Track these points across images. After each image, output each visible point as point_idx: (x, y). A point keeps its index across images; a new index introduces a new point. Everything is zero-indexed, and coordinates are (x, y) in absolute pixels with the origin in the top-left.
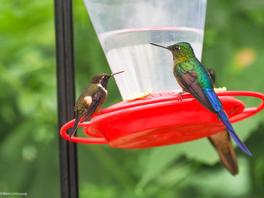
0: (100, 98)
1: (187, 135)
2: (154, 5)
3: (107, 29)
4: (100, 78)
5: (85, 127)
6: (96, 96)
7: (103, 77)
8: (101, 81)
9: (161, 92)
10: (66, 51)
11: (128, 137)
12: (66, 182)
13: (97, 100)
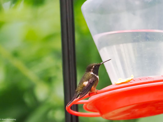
0: (93, 81)
1: (160, 109)
2: (134, 14)
3: (99, 32)
4: (91, 67)
6: (90, 80)
8: (92, 70)
9: (140, 78)
11: (116, 111)
13: (92, 82)
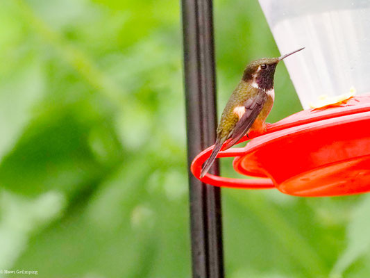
4: (253, 70)
5: (236, 158)
6: (251, 101)
7: (260, 68)
8: (255, 76)
10: (201, 23)
11: (313, 175)
12: (202, 257)
13: (252, 107)
